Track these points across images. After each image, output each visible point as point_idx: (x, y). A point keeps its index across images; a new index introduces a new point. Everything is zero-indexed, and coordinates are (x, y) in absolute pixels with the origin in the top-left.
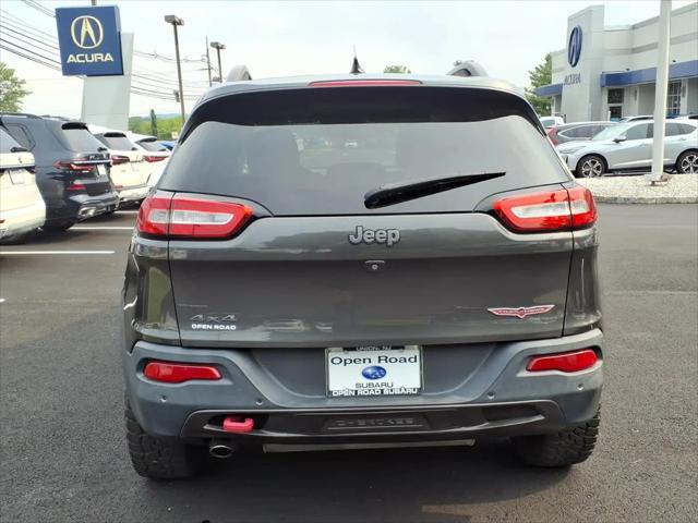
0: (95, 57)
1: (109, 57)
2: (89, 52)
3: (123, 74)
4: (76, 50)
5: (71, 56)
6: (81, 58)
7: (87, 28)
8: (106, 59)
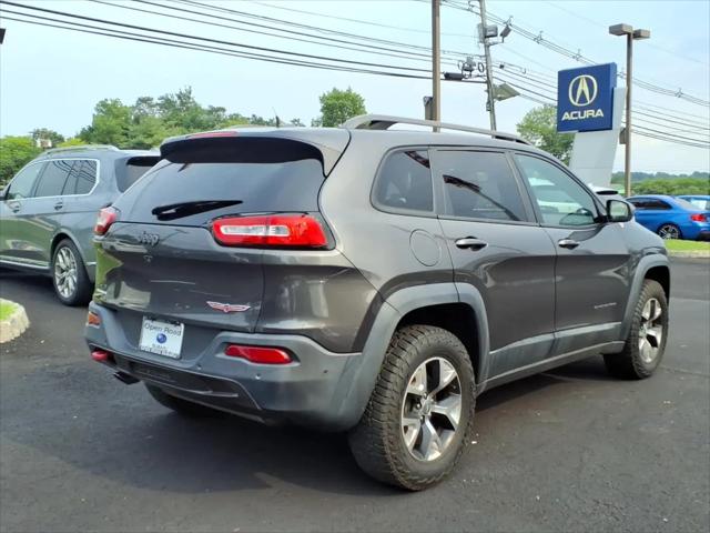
0: (587, 114)
1: (600, 113)
2: (582, 110)
3: (611, 129)
4: (571, 108)
5: (567, 114)
6: (574, 115)
7: (584, 87)
8: (597, 115)
